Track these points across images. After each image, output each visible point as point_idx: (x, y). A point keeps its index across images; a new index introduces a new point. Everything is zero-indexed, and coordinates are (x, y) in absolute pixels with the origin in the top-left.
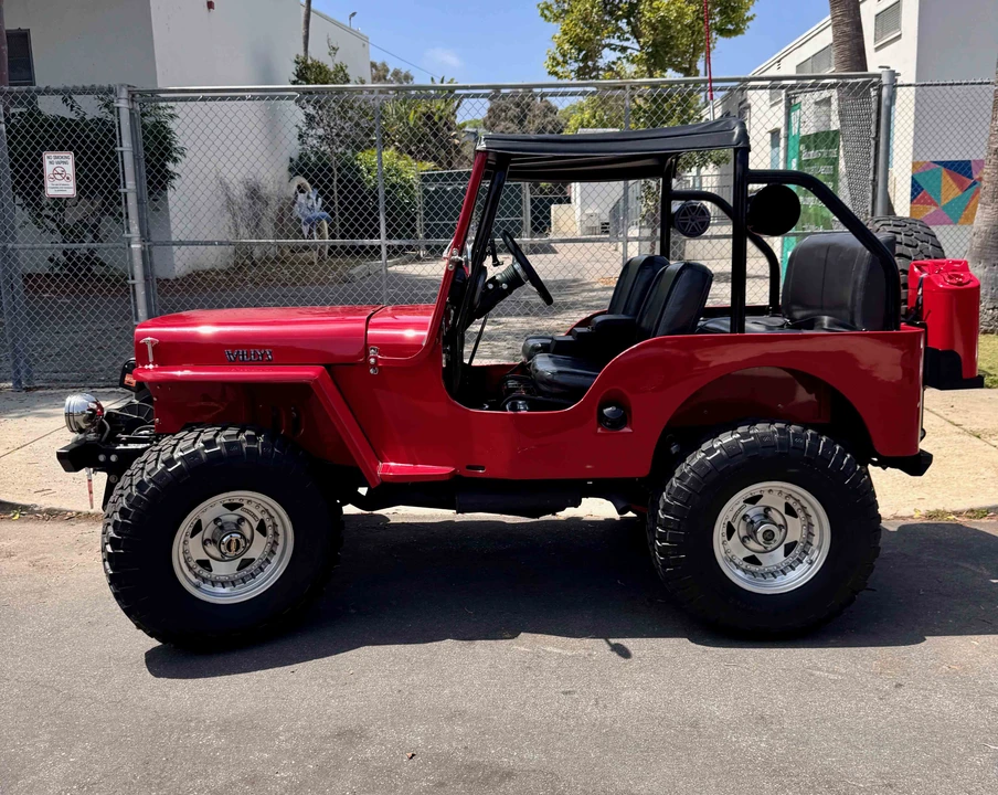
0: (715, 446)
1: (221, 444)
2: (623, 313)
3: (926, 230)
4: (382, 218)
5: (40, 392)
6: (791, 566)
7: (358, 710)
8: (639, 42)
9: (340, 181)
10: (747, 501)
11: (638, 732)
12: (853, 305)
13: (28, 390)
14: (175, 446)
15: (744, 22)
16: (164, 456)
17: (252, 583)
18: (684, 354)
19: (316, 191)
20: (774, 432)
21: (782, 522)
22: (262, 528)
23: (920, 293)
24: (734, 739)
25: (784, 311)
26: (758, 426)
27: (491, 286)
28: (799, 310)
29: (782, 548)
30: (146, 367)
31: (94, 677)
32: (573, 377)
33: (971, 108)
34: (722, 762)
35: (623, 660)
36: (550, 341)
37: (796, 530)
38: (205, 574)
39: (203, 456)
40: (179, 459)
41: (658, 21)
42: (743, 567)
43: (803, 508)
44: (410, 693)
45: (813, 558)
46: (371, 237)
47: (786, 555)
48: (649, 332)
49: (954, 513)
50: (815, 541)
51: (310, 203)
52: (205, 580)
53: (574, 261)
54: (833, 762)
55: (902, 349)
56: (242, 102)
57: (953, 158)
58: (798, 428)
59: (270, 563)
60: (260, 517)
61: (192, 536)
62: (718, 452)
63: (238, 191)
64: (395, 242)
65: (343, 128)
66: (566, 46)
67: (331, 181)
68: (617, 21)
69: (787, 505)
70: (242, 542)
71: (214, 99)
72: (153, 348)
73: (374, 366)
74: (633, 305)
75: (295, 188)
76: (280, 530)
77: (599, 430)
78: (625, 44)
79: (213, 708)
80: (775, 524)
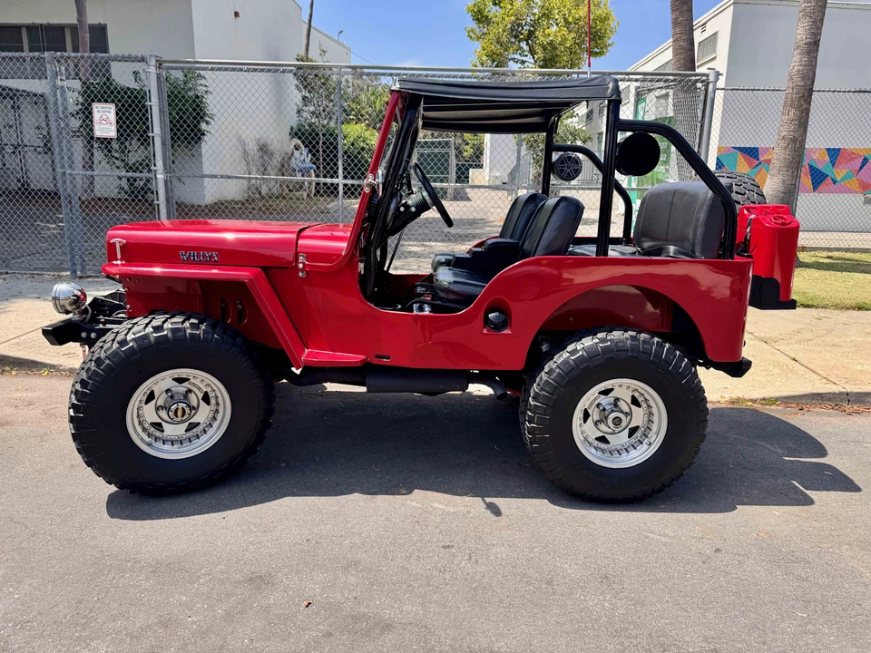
0: (578, 348)
1: (167, 329)
2: (510, 238)
3: (753, 182)
4: (340, 164)
5: (89, 279)
6: (633, 446)
7: (270, 556)
8: (534, 58)
9: (324, 143)
10: (601, 393)
11: (502, 588)
12: (694, 239)
13: (81, 277)
14: (130, 329)
15: (606, 46)
16: (120, 338)
17: (197, 442)
18: (555, 272)
19: (307, 150)
20: (627, 339)
21: (628, 411)
22: (206, 398)
23: (748, 230)
24: (582, 598)
25: (635, 242)
26: (614, 332)
27: (402, 209)
28: (647, 242)
29: (627, 431)
30: (115, 262)
31: (60, 516)
32: (466, 287)
33: (766, 107)
34: (572, 620)
35: (495, 518)
36: (451, 258)
37: (639, 417)
38: (158, 434)
39: (152, 339)
40: (131, 341)
41: (549, 44)
42: (595, 445)
43: (646, 400)
44: (317, 542)
45: (652, 441)
46: (332, 177)
47: (629, 437)
48: (530, 253)
49: (751, 400)
50: (654, 427)
51: (303, 157)
52: (156, 439)
53: (482, 206)
54: (666, 624)
55: (731, 276)
56: (240, 73)
57: (747, 146)
58: (647, 336)
59: (212, 427)
60: (205, 390)
61: (147, 403)
62: (581, 353)
63: (252, 147)
64: (350, 182)
65: (327, 107)
66: (484, 58)
67: (318, 143)
68: (519, 42)
69: (633, 397)
70: (187, 410)
71: (219, 69)
72: (122, 248)
73: (302, 270)
74: (518, 232)
75: (292, 146)
76: (220, 401)
77: (485, 331)
78: (524, 59)
79: (151, 549)
80: (622, 412)
